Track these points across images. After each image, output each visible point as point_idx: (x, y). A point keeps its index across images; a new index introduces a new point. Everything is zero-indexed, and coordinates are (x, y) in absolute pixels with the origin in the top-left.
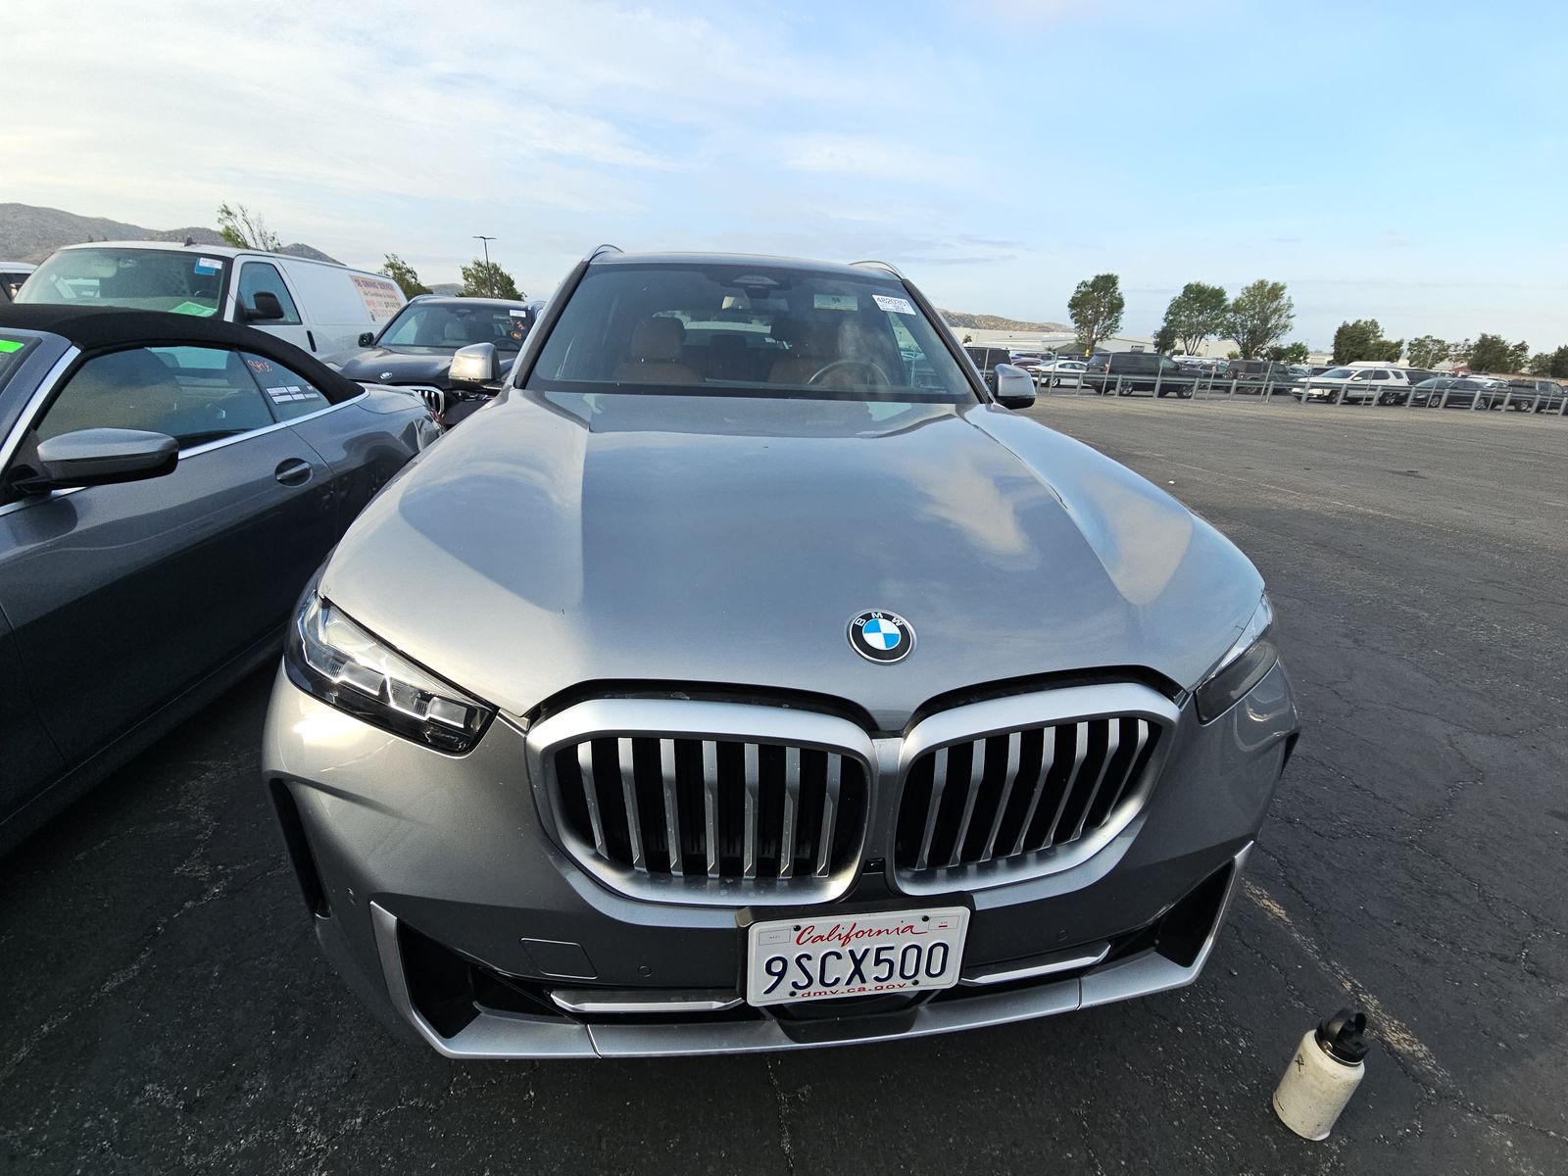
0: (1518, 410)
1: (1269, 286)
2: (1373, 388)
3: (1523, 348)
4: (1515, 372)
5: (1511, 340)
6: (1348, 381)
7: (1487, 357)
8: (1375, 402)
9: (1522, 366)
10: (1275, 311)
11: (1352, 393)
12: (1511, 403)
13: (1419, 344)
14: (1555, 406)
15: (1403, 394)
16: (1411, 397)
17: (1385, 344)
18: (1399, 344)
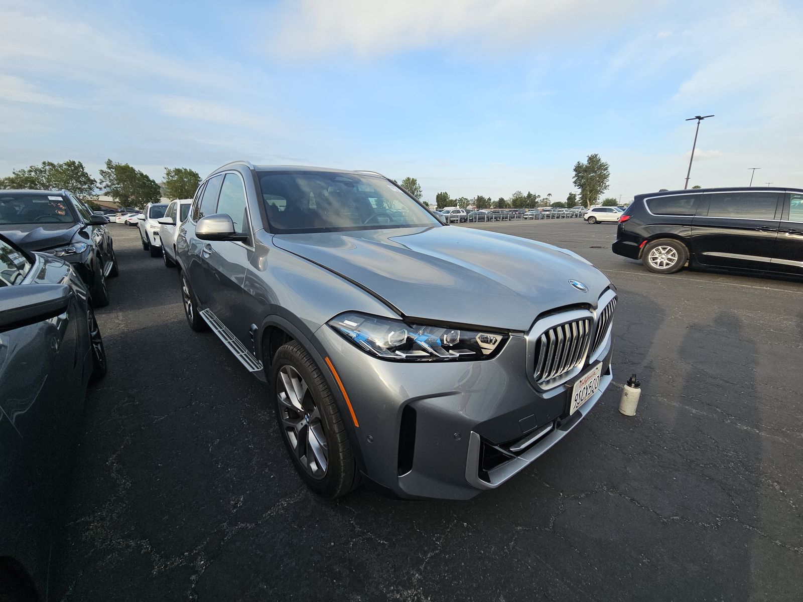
0: (497, 220)
1: (411, 180)
2: (457, 217)
3: (489, 199)
4: (489, 208)
5: (486, 197)
6: (449, 215)
7: (481, 203)
8: (459, 221)
9: (491, 206)
10: (415, 189)
11: (452, 219)
12: (495, 219)
13: (461, 200)
14: (507, 218)
15: (466, 218)
16: (468, 220)
17: (452, 201)
18: (456, 200)
